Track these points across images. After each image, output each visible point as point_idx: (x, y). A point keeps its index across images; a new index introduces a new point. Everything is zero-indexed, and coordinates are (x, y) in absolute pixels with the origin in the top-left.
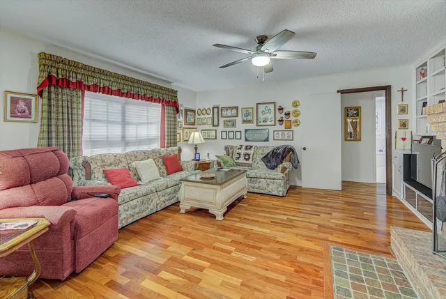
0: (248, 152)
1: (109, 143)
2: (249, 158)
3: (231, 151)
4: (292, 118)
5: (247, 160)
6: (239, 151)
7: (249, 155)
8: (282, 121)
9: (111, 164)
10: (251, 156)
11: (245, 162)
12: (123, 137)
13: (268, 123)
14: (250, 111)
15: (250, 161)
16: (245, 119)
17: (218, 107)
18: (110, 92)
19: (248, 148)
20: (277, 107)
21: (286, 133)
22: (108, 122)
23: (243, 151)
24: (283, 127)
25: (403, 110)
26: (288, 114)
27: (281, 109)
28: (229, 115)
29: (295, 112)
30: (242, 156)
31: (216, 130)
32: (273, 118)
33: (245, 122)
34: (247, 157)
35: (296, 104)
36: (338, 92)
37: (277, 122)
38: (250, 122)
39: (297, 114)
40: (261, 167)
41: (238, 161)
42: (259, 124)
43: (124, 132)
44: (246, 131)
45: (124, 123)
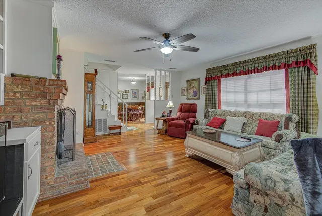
1: (236, 104)
9: (219, 115)
12: (246, 101)
18: (237, 74)
22: (236, 92)
43: (246, 98)
45: (246, 92)
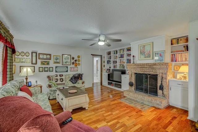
0: (62, 77)
2: (63, 80)
3: (51, 78)
4: (77, 62)
5: (62, 81)
6: (57, 78)
7: (62, 79)
8: (74, 63)
10: (64, 79)
11: (61, 82)
13: (68, 64)
14: (58, 57)
15: (64, 82)
16: (56, 61)
17: (36, 53)
19: (61, 76)
20: (72, 57)
21: (75, 68)
23: (59, 78)
24: (74, 66)
25: (104, 62)
26: (76, 61)
27: (73, 58)
28: (45, 58)
29: (79, 60)
30: (59, 80)
31: (34, 67)
32: (70, 62)
33: (55, 63)
34: (62, 80)
35: (79, 57)
36: (91, 55)
37: (72, 64)
38: (58, 63)
39: (79, 61)
40: (70, 83)
41: (57, 83)
42: (63, 64)
44: (56, 67)
